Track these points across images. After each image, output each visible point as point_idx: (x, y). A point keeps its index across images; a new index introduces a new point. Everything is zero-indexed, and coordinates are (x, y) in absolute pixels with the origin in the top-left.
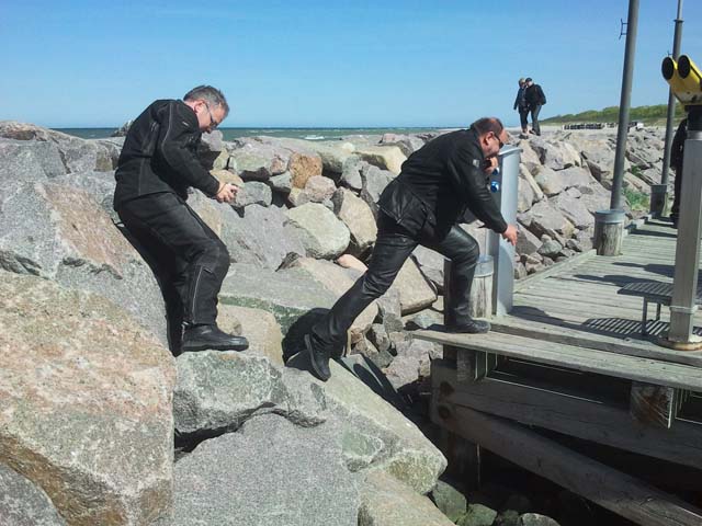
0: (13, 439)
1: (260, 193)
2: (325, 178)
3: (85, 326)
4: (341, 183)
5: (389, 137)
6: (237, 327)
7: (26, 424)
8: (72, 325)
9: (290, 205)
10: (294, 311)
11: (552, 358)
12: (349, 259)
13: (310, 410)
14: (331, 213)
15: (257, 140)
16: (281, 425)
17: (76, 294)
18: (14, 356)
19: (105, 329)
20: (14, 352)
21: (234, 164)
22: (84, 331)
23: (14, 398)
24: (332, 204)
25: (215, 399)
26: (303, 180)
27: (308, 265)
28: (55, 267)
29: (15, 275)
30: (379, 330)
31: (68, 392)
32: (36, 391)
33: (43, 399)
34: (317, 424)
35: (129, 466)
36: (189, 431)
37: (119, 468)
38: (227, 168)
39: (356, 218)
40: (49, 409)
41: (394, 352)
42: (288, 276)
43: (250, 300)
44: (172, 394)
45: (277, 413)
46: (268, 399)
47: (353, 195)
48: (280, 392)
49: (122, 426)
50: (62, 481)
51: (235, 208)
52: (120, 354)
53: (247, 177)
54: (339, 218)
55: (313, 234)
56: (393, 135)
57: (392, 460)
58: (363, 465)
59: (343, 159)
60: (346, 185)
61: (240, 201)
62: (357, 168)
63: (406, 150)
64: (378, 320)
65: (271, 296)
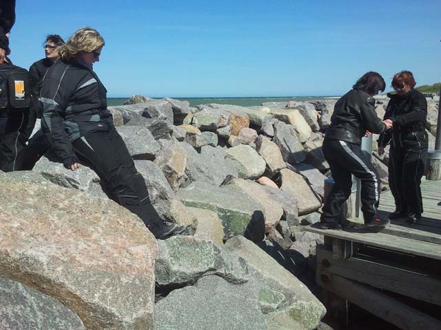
0: (62, 285)
1: (211, 138)
2: (251, 129)
3: (104, 219)
4: (261, 132)
5: (292, 103)
6: (195, 221)
7: (69, 277)
8: (96, 218)
9: (229, 146)
10: (230, 211)
11: (394, 246)
12: (265, 180)
13: (238, 274)
14: (254, 151)
15: (210, 106)
16: (220, 282)
17: (99, 200)
18: (63, 236)
19: (115, 221)
20: (63, 234)
21: (196, 121)
22: (104, 222)
23: (63, 261)
24: (255, 145)
25: (181, 265)
26: (237, 130)
27: (240, 183)
28: (88, 184)
29: (65, 189)
30: (284, 225)
31: (94, 258)
32: (75, 257)
33: (79, 262)
34: (242, 283)
35: (128, 304)
36: (165, 284)
37: (122, 305)
38: (191, 124)
39: (270, 154)
40: (82, 268)
41: (293, 239)
42: (227, 190)
43: (203, 204)
44: (154, 261)
45: (218, 275)
46: (212, 266)
47: (268, 139)
48: (220, 262)
49: (124, 280)
50: (89, 311)
51: (195, 148)
52: (125, 236)
53: (203, 129)
54: (259, 154)
55: (243, 164)
56: (295, 102)
57: (291, 307)
58: (272, 310)
59: (262, 118)
60: (264, 133)
61: (199, 143)
62: (271, 123)
63: (303, 112)
64: (283, 218)
65: (216, 202)
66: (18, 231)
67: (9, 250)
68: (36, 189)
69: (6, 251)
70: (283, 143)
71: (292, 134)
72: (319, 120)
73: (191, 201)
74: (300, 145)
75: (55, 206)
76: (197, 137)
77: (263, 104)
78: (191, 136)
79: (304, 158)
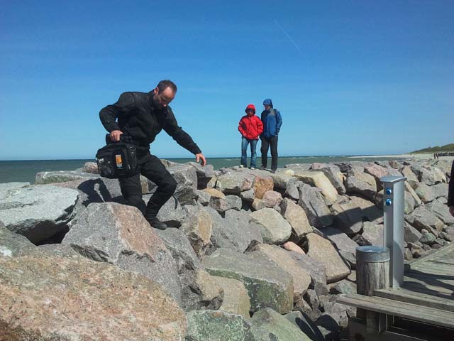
1: (235, 202)
2: (276, 192)
3: (135, 294)
4: (285, 195)
5: (316, 165)
6: (221, 292)
8: (127, 294)
9: (253, 210)
10: (256, 281)
12: (291, 245)
14: (279, 214)
15: (233, 169)
17: (129, 274)
19: (145, 296)
21: (220, 185)
22: (134, 298)
24: (279, 209)
26: (261, 193)
27: (265, 249)
28: (117, 256)
30: (312, 294)
32: (106, 336)
38: (215, 187)
39: (296, 217)
41: (322, 310)
42: (252, 257)
43: (229, 273)
47: (293, 203)
48: (250, 339)
51: (220, 213)
53: (227, 192)
54: (284, 218)
56: (319, 164)
59: (287, 180)
60: (289, 196)
61: (223, 208)
62: (295, 186)
63: (328, 174)
64: (311, 287)
65: (242, 270)
66: (50, 309)
67: (41, 330)
68: (68, 263)
69: (38, 330)
70: (309, 207)
71: (317, 196)
72: (345, 183)
73: (216, 269)
74: (326, 208)
75: (86, 281)
76: (221, 201)
77: (287, 166)
78: (215, 199)
79: (330, 222)
